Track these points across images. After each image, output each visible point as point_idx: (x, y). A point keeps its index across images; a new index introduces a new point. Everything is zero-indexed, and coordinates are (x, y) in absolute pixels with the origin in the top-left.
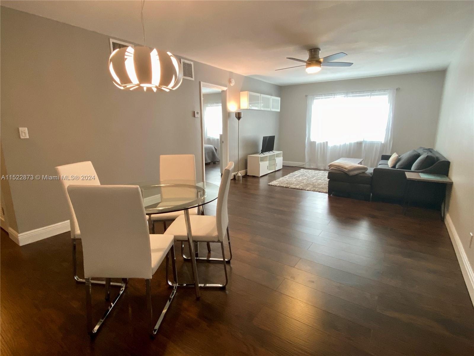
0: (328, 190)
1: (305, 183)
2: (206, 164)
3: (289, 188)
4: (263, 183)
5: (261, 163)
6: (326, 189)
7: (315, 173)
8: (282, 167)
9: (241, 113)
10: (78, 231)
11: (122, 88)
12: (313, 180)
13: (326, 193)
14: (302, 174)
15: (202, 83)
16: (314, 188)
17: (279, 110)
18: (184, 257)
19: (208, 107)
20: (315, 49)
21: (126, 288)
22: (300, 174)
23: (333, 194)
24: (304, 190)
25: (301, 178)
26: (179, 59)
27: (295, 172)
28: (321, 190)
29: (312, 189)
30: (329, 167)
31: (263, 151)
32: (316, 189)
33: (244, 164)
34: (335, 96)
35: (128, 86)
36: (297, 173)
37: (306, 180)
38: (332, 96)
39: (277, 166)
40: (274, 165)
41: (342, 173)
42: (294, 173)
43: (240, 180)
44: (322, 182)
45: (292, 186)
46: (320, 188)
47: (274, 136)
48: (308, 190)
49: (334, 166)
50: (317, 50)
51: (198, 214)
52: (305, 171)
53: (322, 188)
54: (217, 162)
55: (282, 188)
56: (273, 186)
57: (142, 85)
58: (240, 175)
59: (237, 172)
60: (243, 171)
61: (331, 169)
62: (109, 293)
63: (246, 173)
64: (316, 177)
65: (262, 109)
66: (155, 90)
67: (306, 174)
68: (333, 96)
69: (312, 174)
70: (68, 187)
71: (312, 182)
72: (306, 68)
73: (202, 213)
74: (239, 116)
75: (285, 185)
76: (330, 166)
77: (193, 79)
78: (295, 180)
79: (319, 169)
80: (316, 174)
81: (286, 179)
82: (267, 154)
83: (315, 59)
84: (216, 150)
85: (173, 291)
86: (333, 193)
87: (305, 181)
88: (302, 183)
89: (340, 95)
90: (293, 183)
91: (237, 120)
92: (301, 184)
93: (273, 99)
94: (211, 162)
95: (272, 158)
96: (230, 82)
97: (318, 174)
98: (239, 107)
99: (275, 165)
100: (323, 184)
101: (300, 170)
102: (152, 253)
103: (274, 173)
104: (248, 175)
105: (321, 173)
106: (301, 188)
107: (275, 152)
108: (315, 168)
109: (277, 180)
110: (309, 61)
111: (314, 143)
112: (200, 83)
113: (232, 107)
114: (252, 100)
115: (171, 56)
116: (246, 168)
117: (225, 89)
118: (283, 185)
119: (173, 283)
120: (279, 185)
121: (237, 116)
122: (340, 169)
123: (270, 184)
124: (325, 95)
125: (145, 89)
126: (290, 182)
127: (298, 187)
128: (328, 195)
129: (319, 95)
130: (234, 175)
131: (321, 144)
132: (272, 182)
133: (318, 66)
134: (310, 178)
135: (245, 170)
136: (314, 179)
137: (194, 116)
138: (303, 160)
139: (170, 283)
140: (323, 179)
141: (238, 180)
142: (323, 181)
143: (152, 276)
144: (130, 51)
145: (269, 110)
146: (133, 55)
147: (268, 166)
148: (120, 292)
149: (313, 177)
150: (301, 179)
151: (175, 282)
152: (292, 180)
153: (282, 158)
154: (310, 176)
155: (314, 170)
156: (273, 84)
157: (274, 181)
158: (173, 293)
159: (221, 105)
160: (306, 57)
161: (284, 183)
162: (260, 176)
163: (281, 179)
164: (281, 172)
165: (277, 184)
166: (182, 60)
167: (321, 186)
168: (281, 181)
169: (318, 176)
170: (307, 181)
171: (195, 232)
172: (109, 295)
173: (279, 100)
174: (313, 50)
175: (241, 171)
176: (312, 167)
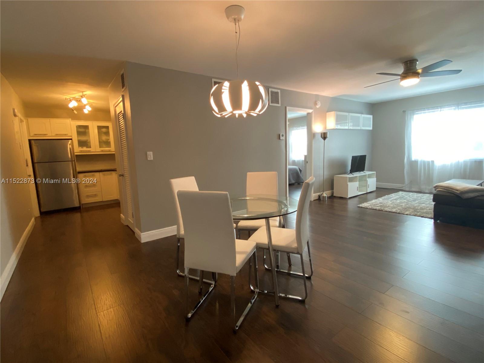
0: (433, 216)
1: (403, 206)
2: (289, 185)
3: (383, 211)
4: (352, 205)
5: (350, 184)
6: (431, 214)
7: (417, 196)
8: (375, 189)
9: (327, 133)
10: (182, 232)
11: (219, 116)
12: (415, 204)
13: (432, 218)
14: (400, 197)
15: (288, 108)
16: (415, 213)
17: (371, 128)
18: (266, 266)
19: (293, 130)
20: (411, 60)
21: (215, 286)
22: (398, 197)
23: (440, 220)
24: (402, 214)
25: (398, 201)
26: (267, 89)
27: (392, 194)
28: (425, 215)
29: (413, 214)
30: (434, 189)
31: (352, 171)
32: (418, 214)
33: (331, 184)
34: (442, 109)
35: (224, 114)
36: (394, 196)
37: (405, 203)
38: (438, 110)
39: (369, 187)
40: (365, 186)
41: (453, 195)
42: (390, 196)
43: (326, 201)
44: (426, 206)
45: (386, 209)
46: (423, 213)
47: (366, 156)
48: (407, 214)
49: (442, 188)
50: (415, 61)
51: (280, 226)
52: (405, 194)
53: (426, 213)
54: (301, 183)
55: (374, 210)
56: (364, 208)
57: (234, 112)
58: (325, 195)
59: (322, 193)
60: (328, 191)
61: (437, 191)
62: (201, 287)
63: (333, 193)
64: (420, 201)
65: (351, 128)
66: (245, 115)
67: (406, 197)
68: (440, 109)
69: (413, 198)
70: (178, 192)
71: (413, 206)
72: (401, 82)
73: (283, 226)
74: (324, 136)
75: (378, 208)
76: (436, 187)
77: (279, 105)
78: (391, 203)
79: (422, 192)
80: (419, 198)
81: (380, 201)
82: (357, 174)
83: (412, 71)
84: (300, 171)
85: (254, 296)
86: (441, 218)
87: (403, 204)
88: (400, 206)
89: (447, 107)
90: (389, 206)
91: (323, 140)
92: (399, 208)
93: (363, 117)
94: (295, 183)
95: (363, 179)
96: (316, 104)
97: (421, 197)
98: (325, 128)
99: (367, 186)
100: (428, 208)
101: (398, 193)
102: (236, 255)
103: (366, 194)
104: (335, 196)
105: (425, 196)
106: (398, 212)
107: (366, 173)
108: (417, 190)
109: (368, 202)
110: (404, 74)
111: (416, 162)
112: (286, 108)
113: (318, 128)
114: (339, 120)
115: (259, 85)
116: (332, 188)
117: (310, 111)
118: (376, 208)
119: (254, 288)
120: (370, 207)
121: (323, 136)
122: (449, 190)
123: (360, 205)
124: (428, 109)
125: (237, 116)
126: (385, 205)
127: (394, 210)
128: (433, 221)
129: (421, 109)
130: (319, 195)
131: (424, 162)
132: (363, 204)
133: (416, 78)
134: (410, 201)
135: (331, 191)
136: (416, 202)
137: (279, 138)
138: (403, 182)
139: (252, 288)
140: (428, 203)
141: (323, 201)
142: (428, 205)
143: (236, 274)
144: (227, 84)
145: (359, 128)
146: (228, 88)
147: (358, 187)
148: (210, 288)
149: (415, 200)
150: (398, 203)
151: (256, 287)
152: (386, 203)
153: (376, 179)
154: (411, 199)
155: (416, 193)
156: (363, 102)
157: (365, 203)
158: (254, 297)
159: (306, 127)
160: (401, 70)
161: (377, 206)
162: (349, 197)
163: (374, 201)
164: (374, 194)
165: (369, 206)
166: (270, 90)
167: (425, 211)
168: (374, 203)
169: (422, 200)
170: (407, 204)
171: (275, 242)
172: (201, 289)
173: (371, 118)
174: (408, 62)
175: (326, 192)
176: (413, 189)
